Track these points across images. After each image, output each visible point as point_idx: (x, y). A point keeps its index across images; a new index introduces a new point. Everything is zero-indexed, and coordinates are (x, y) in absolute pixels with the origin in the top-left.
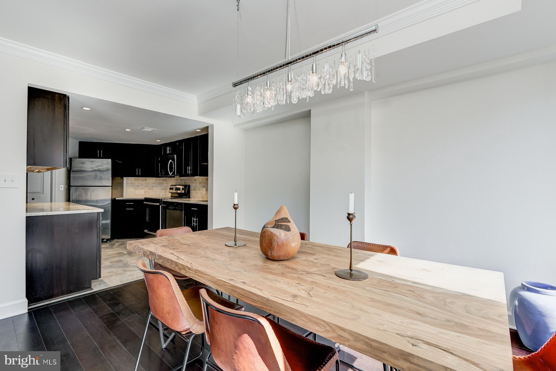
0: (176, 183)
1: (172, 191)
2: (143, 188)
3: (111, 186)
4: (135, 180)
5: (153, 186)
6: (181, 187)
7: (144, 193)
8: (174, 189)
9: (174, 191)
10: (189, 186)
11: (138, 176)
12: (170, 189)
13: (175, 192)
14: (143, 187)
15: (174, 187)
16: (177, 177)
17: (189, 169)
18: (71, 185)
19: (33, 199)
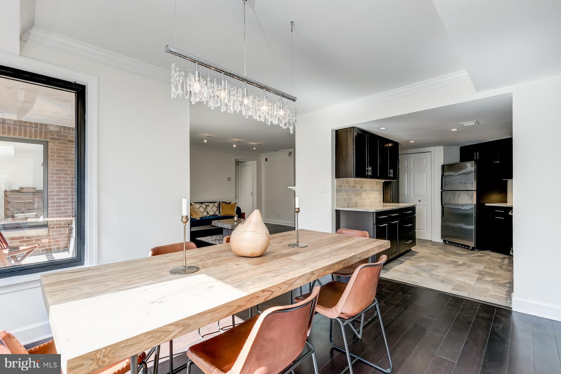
3: (475, 191)
18: (444, 189)
19: (420, 201)
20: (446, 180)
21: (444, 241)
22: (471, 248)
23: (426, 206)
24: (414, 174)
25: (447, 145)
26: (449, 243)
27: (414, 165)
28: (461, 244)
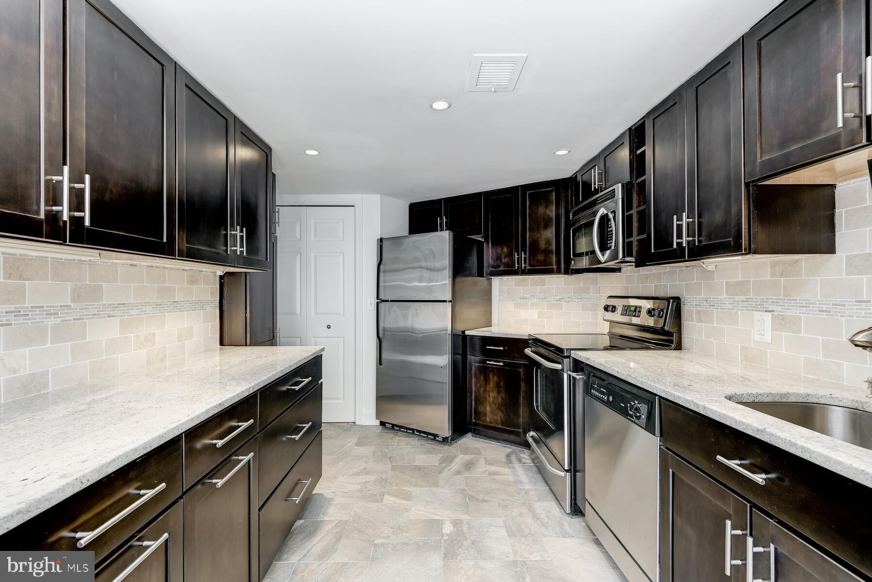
0: (627, 288)
1: (610, 316)
2: (536, 304)
3: (451, 301)
4: (517, 285)
5: (560, 300)
6: (647, 305)
7: (539, 317)
8: (619, 310)
9: (617, 317)
10: (677, 299)
11: (524, 272)
12: (606, 308)
13: (625, 319)
14: (535, 300)
15: (619, 303)
16: (629, 270)
17: (679, 227)
18: (382, 297)
19: (329, 327)
20: (387, 278)
21: (383, 424)
22: (440, 439)
23: (344, 340)
24: (315, 258)
25: (388, 192)
26: (393, 428)
27: (315, 236)
28: (418, 431)
